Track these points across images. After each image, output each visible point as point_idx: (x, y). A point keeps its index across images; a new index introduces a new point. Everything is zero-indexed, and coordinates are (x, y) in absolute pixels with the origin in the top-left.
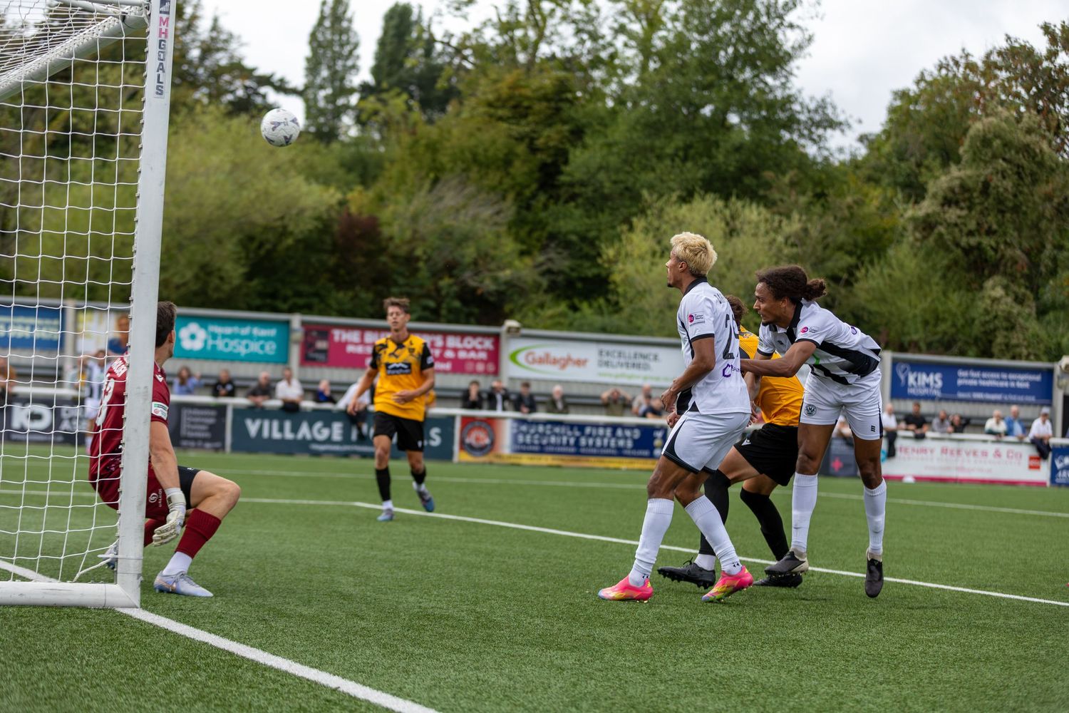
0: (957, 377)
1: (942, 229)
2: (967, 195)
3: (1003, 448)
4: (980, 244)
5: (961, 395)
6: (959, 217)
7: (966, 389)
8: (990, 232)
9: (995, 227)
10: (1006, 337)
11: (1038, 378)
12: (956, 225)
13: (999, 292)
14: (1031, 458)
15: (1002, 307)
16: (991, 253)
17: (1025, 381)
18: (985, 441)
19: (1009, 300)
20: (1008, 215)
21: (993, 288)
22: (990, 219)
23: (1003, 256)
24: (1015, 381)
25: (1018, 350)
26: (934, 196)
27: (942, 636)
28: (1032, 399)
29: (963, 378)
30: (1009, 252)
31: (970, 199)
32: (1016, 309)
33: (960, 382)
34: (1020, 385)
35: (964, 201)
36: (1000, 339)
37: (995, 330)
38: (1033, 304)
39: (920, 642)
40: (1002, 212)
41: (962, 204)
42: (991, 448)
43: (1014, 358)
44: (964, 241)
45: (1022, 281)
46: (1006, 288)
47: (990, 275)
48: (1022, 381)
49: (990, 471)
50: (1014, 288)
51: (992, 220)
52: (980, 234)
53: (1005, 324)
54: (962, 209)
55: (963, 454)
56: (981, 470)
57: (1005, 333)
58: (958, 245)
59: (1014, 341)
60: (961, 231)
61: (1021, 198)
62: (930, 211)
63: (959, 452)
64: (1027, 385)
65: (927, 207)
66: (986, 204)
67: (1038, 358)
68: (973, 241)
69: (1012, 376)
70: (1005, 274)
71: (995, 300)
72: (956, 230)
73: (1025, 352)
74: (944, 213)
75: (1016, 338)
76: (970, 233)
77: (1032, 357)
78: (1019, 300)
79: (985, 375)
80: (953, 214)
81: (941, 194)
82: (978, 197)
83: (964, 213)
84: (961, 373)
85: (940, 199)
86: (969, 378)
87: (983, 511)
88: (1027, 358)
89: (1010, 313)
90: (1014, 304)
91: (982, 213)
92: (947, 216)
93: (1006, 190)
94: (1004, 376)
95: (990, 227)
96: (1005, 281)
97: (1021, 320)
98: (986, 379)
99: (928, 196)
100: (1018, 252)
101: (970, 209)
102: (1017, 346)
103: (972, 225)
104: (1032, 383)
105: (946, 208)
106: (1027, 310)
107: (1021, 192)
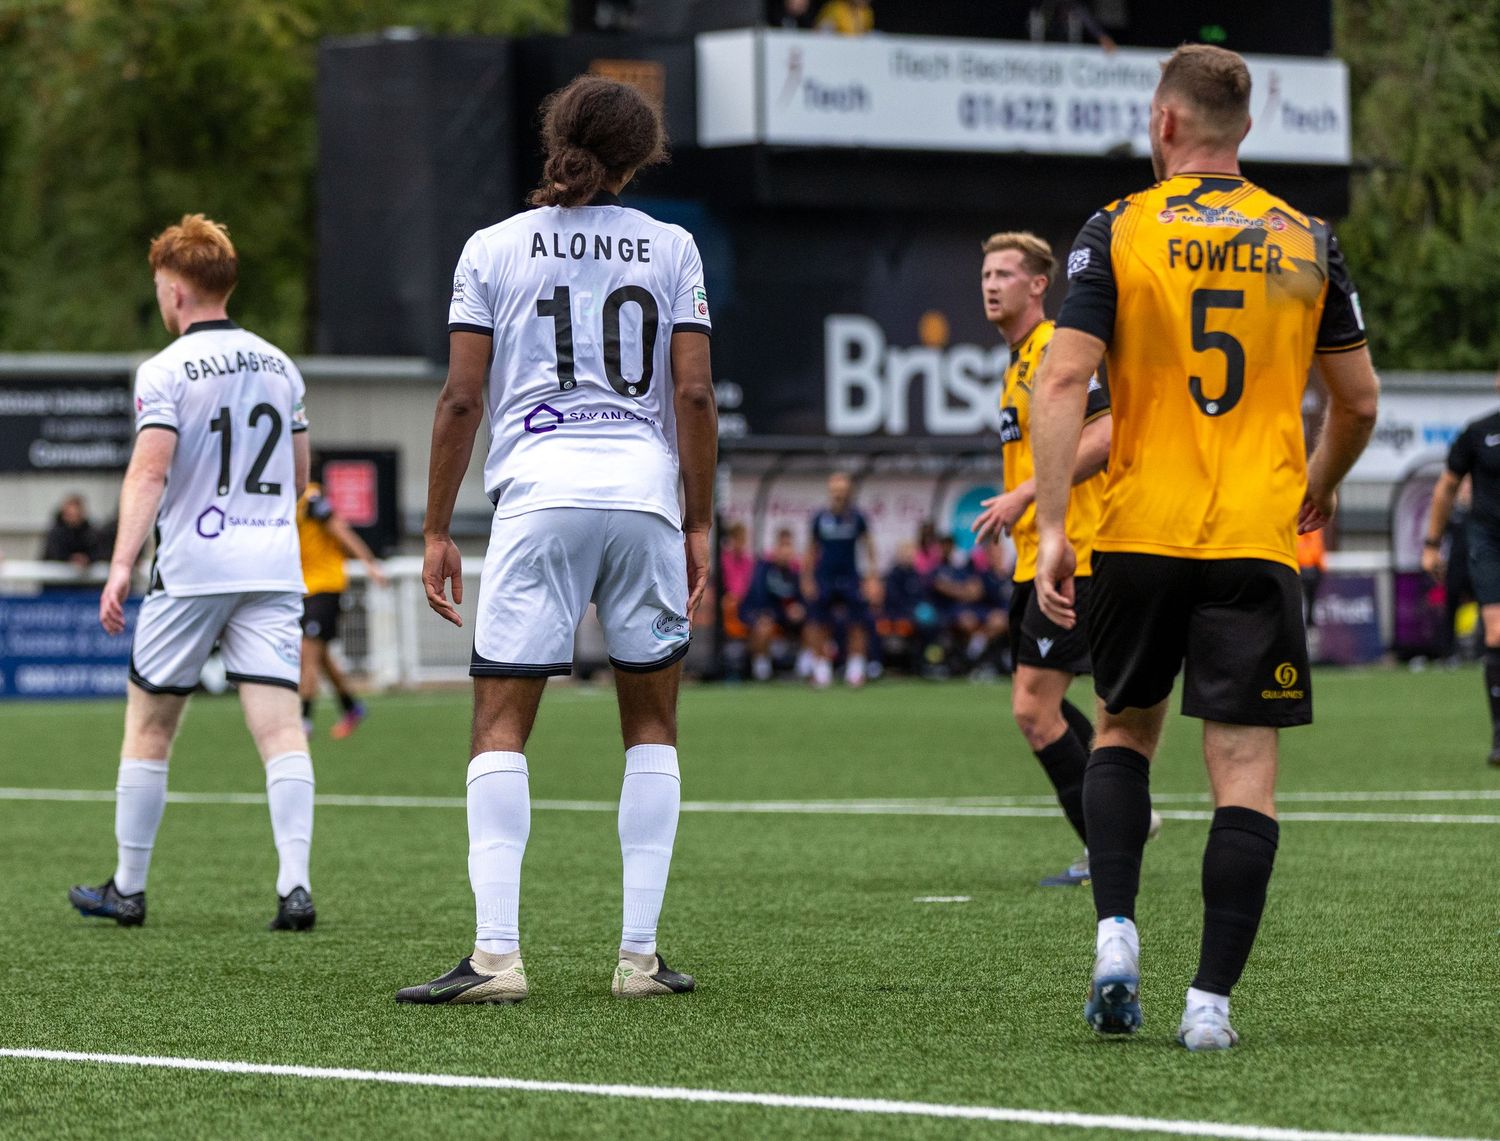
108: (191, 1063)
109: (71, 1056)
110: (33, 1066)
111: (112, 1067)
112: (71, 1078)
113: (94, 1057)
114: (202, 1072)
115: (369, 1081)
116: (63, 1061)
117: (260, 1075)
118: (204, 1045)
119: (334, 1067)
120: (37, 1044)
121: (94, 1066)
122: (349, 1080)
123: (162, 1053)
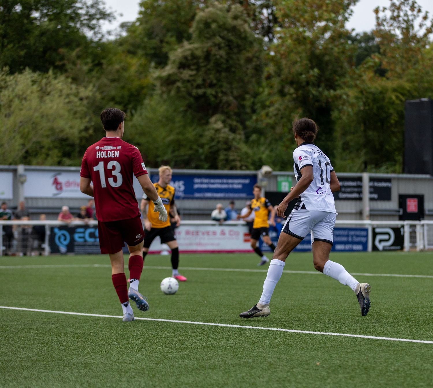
0: (194, 183)
1: (179, 84)
2: (195, 61)
3: (227, 229)
4: (205, 93)
5: (197, 195)
6: (191, 76)
7: (200, 190)
8: (211, 85)
9: (215, 81)
10: (226, 155)
11: (247, 181)
12: (188, 81)
13: (219, 125)
14: (246, 235)
15: (222, 135)
16: (213, 99)
17: (239, 184)
18: (213, 225)
19: (226, 130)
20: (223, 74)
21: (216, 122)
22: (211, 76)
23: (221, 101)
24: (232, 184)
25: (234, 163)
26: (174, 62)
27: (184, 354)
28: (244, 195)
29: (198, 184)
30: (225, 99)
31: (197, 64)
32: (231, 136)
33: (196, 186)
34: (236, 186)
35: (194, 64)
36: (222, 157)
37: (218, 151)
38: (242, 132)
39: (170, 359)
40: (219, 72)
41: (193, 67)
42: (218, 229)
43: (232, 168)
44: (194, 92)
45: (234, 117)
46: (224, 122)
47: (213, 114)
48: (237, 184)
49: (218, 244)
50: (229, 122)
51: (212, 78)
52: (205, 87)
53: (225, 146)
54: (192, 70)
55: (200, 234)
56: (212, 244)
57: (225, 153)
58: (190, 94)
59: (231, 158)
60: (192, 85)
61: (231, 62)
62: (171, 72)
63: (197, 233)
64: (240, 186)
65: (169, 70)
66: (209, 67)
67: (247, 168)
68: (201, 91)
69: (230, 181)
70: (223, 113)
71: (217, 131)
72: (189, 85)
73: (238, 164)
74: (181, 73)
75: (232, 156)
76: (198, 87)
77: (244, 168)
78: (233, 130)
79: (212, 181)
80: (186, 74)
81: (178, 61)
82: (202, 62)
83: (194, 73)
84: (197, 180)
85: (177, 64)
86: (202, 183)
87: (214, 271)
88: (241, 168)
89: (227, 139)
90: (230, 133)
91: (206, 73)
92: (182, 76)
93: (221, 57)
94: (225, 181)
95: (211, 82)
96: (223, 117)
97: (235, 144)
98: (213, 184)
99: (170, 62)
100: (231, 98)
101: (198, 69)
102: (234, 160)
103: (199, 81)
104: (244, 185)
105: (181, 70)
106: (238, 137)
107: (232, 58)
108: (366, 337)
109: (338, 334)
110: (329, 337)
111: (348, 337)
112: (338, 339)
113: (344, 335)
114: (369, 339)
115: (408, 342)
116: (337, 335)
117: (382, 340)
118: (370, 332)
119: (400, 338)
120: (331, 332)
121: (344, 337)
122: (403, 341)
123: (360, 334)
